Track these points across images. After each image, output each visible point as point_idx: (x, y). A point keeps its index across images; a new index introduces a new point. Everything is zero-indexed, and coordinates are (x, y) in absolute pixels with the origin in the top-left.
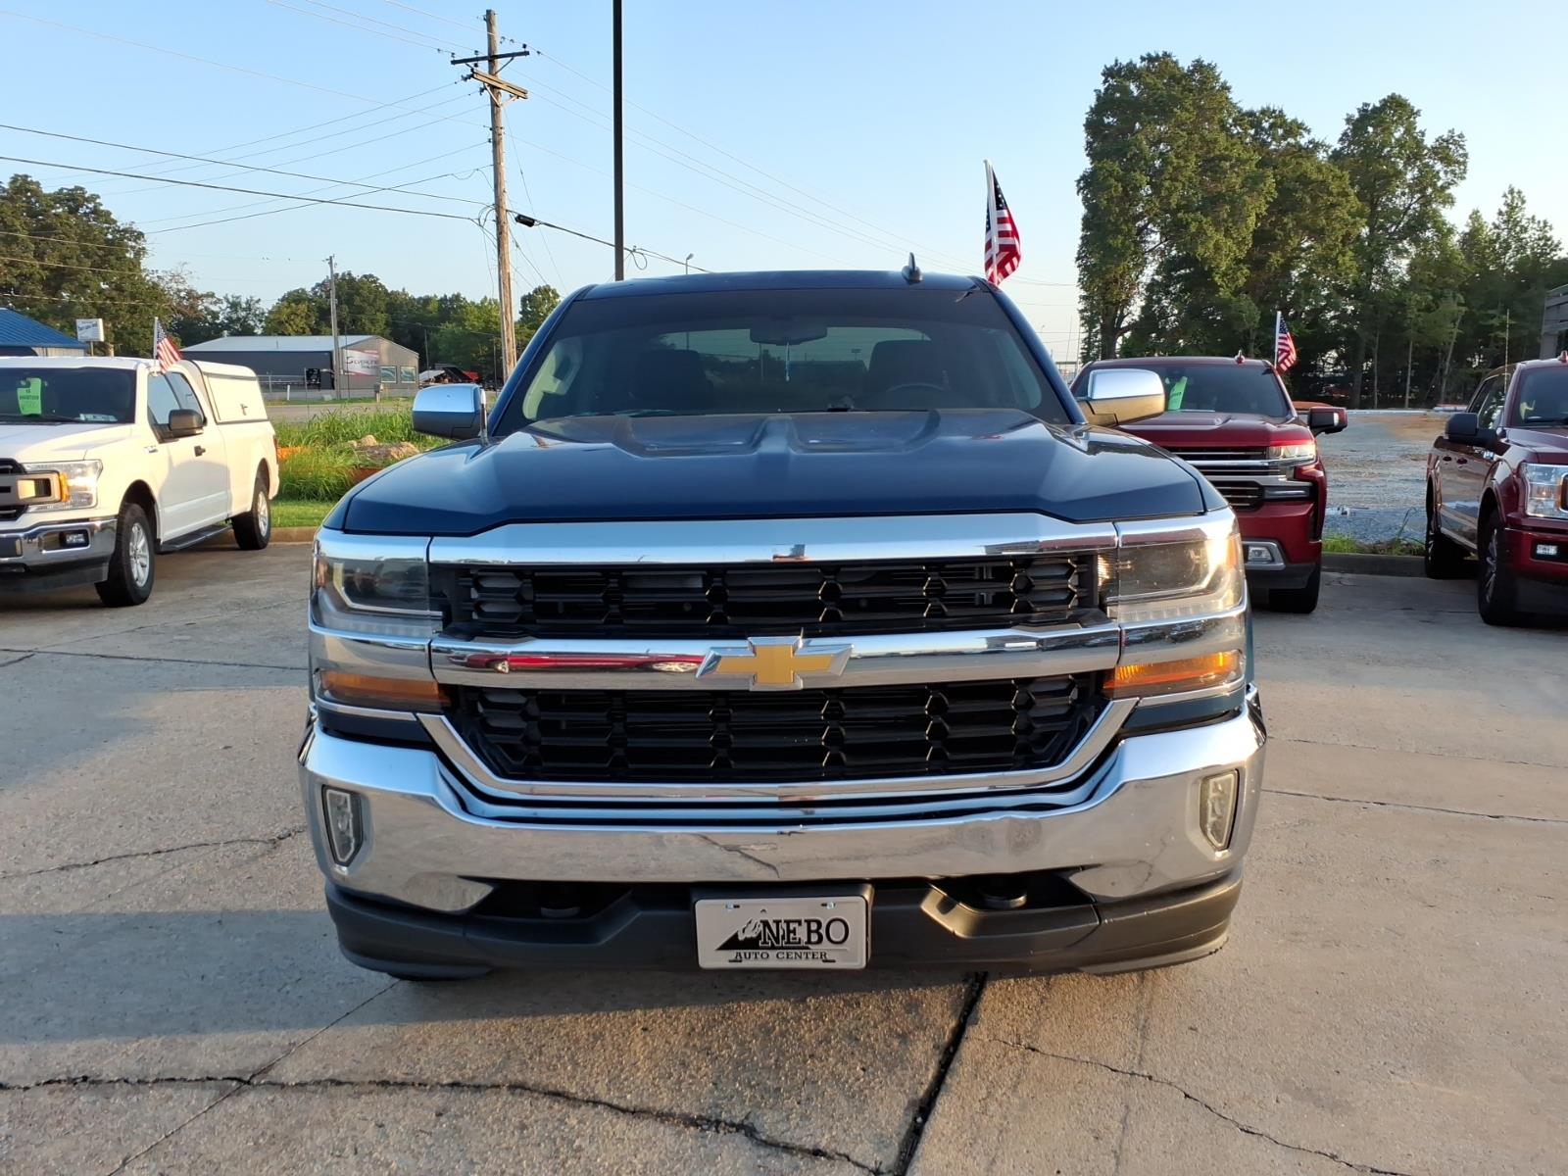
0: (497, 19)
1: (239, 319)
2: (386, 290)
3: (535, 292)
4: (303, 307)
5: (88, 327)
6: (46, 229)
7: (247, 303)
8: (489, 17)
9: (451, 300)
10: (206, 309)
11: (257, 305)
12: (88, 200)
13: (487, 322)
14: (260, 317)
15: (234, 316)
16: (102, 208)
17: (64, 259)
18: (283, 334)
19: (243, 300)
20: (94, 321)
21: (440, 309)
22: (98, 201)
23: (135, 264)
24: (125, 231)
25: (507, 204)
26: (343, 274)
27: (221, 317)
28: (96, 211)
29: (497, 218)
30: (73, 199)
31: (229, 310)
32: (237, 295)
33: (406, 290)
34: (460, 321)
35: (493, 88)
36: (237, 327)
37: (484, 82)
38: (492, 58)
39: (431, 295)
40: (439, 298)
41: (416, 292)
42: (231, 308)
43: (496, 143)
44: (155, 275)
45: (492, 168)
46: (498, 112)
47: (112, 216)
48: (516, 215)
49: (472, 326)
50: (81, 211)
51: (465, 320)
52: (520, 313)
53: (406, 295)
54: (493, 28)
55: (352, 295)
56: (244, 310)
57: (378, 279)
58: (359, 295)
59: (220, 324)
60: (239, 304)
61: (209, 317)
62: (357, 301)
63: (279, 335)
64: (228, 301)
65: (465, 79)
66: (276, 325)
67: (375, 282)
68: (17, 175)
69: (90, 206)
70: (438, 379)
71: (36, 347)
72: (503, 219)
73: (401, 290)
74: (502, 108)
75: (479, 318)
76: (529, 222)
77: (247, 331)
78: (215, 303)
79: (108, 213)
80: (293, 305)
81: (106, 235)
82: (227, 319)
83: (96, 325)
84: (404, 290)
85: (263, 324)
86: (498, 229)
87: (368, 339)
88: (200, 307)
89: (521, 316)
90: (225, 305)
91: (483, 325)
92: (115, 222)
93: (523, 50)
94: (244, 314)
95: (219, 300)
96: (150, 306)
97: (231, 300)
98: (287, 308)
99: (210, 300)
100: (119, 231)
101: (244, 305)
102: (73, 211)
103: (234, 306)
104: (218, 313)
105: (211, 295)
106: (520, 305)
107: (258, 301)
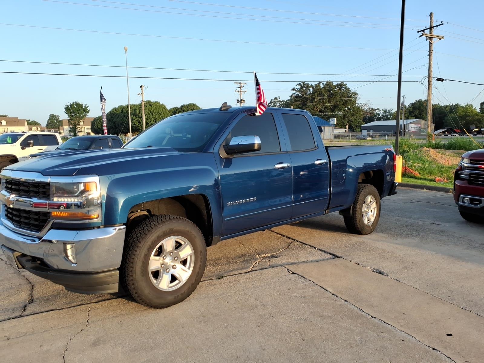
0: (434, 15)
1: (386, 116)
5: (332, 121)
6: (332, 95)
7: (389, 110)
8: (431, 15)
9: (455, 106)
10: (377, 113)
11: (392, 111)
12: (344, 86)
13: (466, 112)
14: (391, 114)
15: (384, 115)
16: (347, 87)
19: (388, 110)
20: (334, 119)
21: (450, 109)
22: (346, 85)
23: (355, 102)
24: (353, 93)
25: (432, 75)
26: (419, 100)
27: (381, 115)
28: (346, 88)
29: (428, 80)
30: (340, 85)
31: (383, 113)
32: (386, 108)
33: (440, 104)
35: (430, 38)
36: (385, 118)
37: (426, 37)
38: (431, 28)
41: (442, 104)
43: (430, 55)
44: (360, 105)
45: (428, 64)
46: (431, 45)
47: (350, 89)
48: (437, 78)
49: (460, 114)
50: (342, 88)
51: (457, 112)
52: (480, 109)
53: (439, 105)
54: (432, 18)
55: (420, 106)
56: (388, 113)
58: (422, 106)
59: (380, 117)
60: (386, 111)
61: (377, 115)
62: (422, 108)
64: (383, 111)
65: (420, 37)
66: (395, 117)
68: (328, 81)
69: (344, 87)
70: (444, 132)
71: (322, 126)
72: (430, 80)
73: (438, 104)
74: (433, 44)
75: (463, 111)
76: (441, 80)
77: (388, 119)
78: (379, 111)
81: (348, 94)
82: (382, 116)
83: (334, 120)
84: (439, 103)
86: (428, 84)
87: (417, 120)
88: (375, 113)
90: (382, 111)
91: (464, 113)
92: (350, 90)
93: (441, 23)
94: (387, 114)
95: (380, 110)
96: (357, 113)
100: (351, 93)
101: (388, 111)
102: (340, 89)
103: (385, 112)
104: (380, 114)
105: (378, 109)
106: (480, 106)
107: (392, 110)
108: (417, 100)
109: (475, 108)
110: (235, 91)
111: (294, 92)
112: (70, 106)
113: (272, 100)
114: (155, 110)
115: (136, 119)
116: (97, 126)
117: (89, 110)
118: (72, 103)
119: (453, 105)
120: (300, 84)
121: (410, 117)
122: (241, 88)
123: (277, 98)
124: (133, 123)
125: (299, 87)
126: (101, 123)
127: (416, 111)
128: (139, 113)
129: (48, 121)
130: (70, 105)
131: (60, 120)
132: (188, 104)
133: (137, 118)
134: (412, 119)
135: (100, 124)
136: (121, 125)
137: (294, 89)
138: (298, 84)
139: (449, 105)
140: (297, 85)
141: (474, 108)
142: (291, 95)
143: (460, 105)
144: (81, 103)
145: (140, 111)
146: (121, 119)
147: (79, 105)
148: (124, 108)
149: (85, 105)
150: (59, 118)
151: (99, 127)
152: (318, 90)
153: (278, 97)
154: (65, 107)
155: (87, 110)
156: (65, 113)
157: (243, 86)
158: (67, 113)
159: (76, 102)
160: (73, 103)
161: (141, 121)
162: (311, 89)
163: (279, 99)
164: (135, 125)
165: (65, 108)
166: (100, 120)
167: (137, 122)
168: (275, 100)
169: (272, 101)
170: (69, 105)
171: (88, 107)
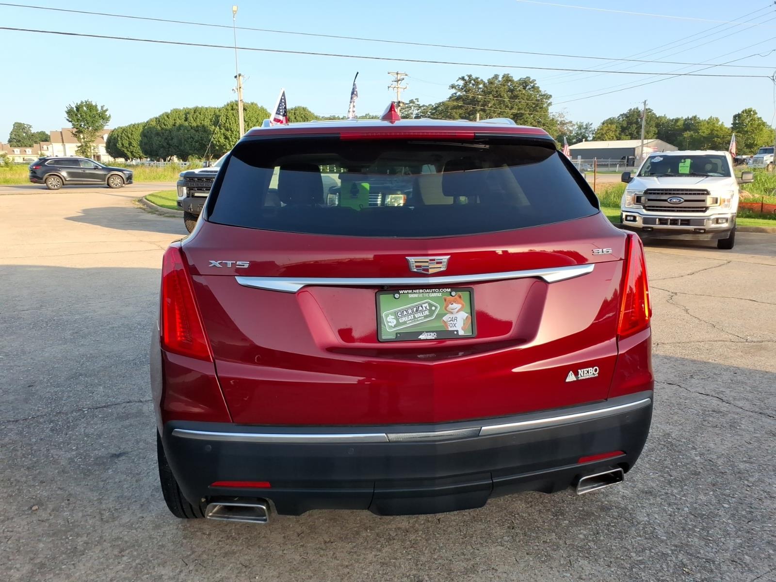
1: (581, 133)
2: (656, 116)
3: (743, 112)
4: (614, 126)
6: (516, 97)
7: (586, 125)
9: (691, 119)
10: (568, 129)
11: (591, 126)
12: (531, 83)
13: (712, 130)
14: (592, 132)
15: (579, 132)
16: (536, 85)
17: (519, 109)
18: (603, 140)
19: (584, 124)
21: (684, 124)
22: (535, 82)
23: (546, 110)
24: (544, 95)
26: (634, 109)
27: (574, 132)
28: (533, 87)
30: (525, 82)
31: (577, 129)
32: (582, 122)
34: (696, 131)
36: (580, 137)
39: (680, 117)
40: (684, 118)
41: (671, 116)
44: (552, 114)
47: (540, 89)
49: (704, 132)
50: (528, 88)
51: (699, 129)
52: (732, 124)
53: (666, 118)
56: (584, 129)
57: (652, 110)
59: (572, 136)
60: (582, 126)
61: (568, 133)
63: (601, 140)
66: (600, 136)
67: (650, 112)
68: (505, 74)
69: (532, 85)
75: (707, 128)
77: (585, 139)
78: (572, 126)
79: (538, 88)
80: (609, 125)
81: (536, 97)
82: (576, 133)
84: (665, 115)
85: (594, 135)
87: (654, 141)
88: (565, 128)
89: (732, 126)
90: (576, 127)
91: (710, 132)
92: (540, 91)
94: (584, 131)
95: (574, 124)
97: (579, 124)
98: (606, 127)
99: (570, 125)
100: (542, 95)
102: (525, 88)
103: (580, 127)
104: (572, 131)
105: (571, 122)
106: (732, 120)
107: (591, 124)
108: (631, 109)
109: (723, 122)
110: (389, 87)
111: (454, 91)
112: (75, 109)
114: (252, 117)
115: (220, 132)
116: (123, 144)
117: (110, 116)
118: (79, 103)
119: (688, 117)
120: (463, 79)
121: (623, 136)
122: (399, 82)
123: (414, 101)
124: (216, 139)
125: (461, 83)
126: (129, 138)
127: (632, 127)
128: (226, 121)
129: (11, 134)
130: (76, 107)
131: (32, 132)
132: (294, 107)
133: (222, 131)
134: (626, 140)
135: (126, 140)
136: (186, 143)
137: (453, 87)
138: (460, 78)
139: (681, 117)
140: (458, 80)
141: (720, 123)
142: (450, 95)
143: (699, 118)
144: (94, 104)
145: (227, 119)
146: (186, 131)
147: (91, 107)
148: (188, 113)
149: (102, 107)
150: (31, 129)
151: (125, 145)
152: (494, 89)
153: (416, 99)
154: (66, 110)
155: (107, 115)
156: (67, 120)
157: (403, 79)
158: (70, 120)
159: (86, 102)
160: (82, 102)
161: (229, 137)
162: (482, 87)
163: (418, 103)
164: (219, 141)
165: (66, 112)
166: (126, 133)
167: (223, 137)
168: (411, 104)
170: (73, 106)
171: (107, 110)
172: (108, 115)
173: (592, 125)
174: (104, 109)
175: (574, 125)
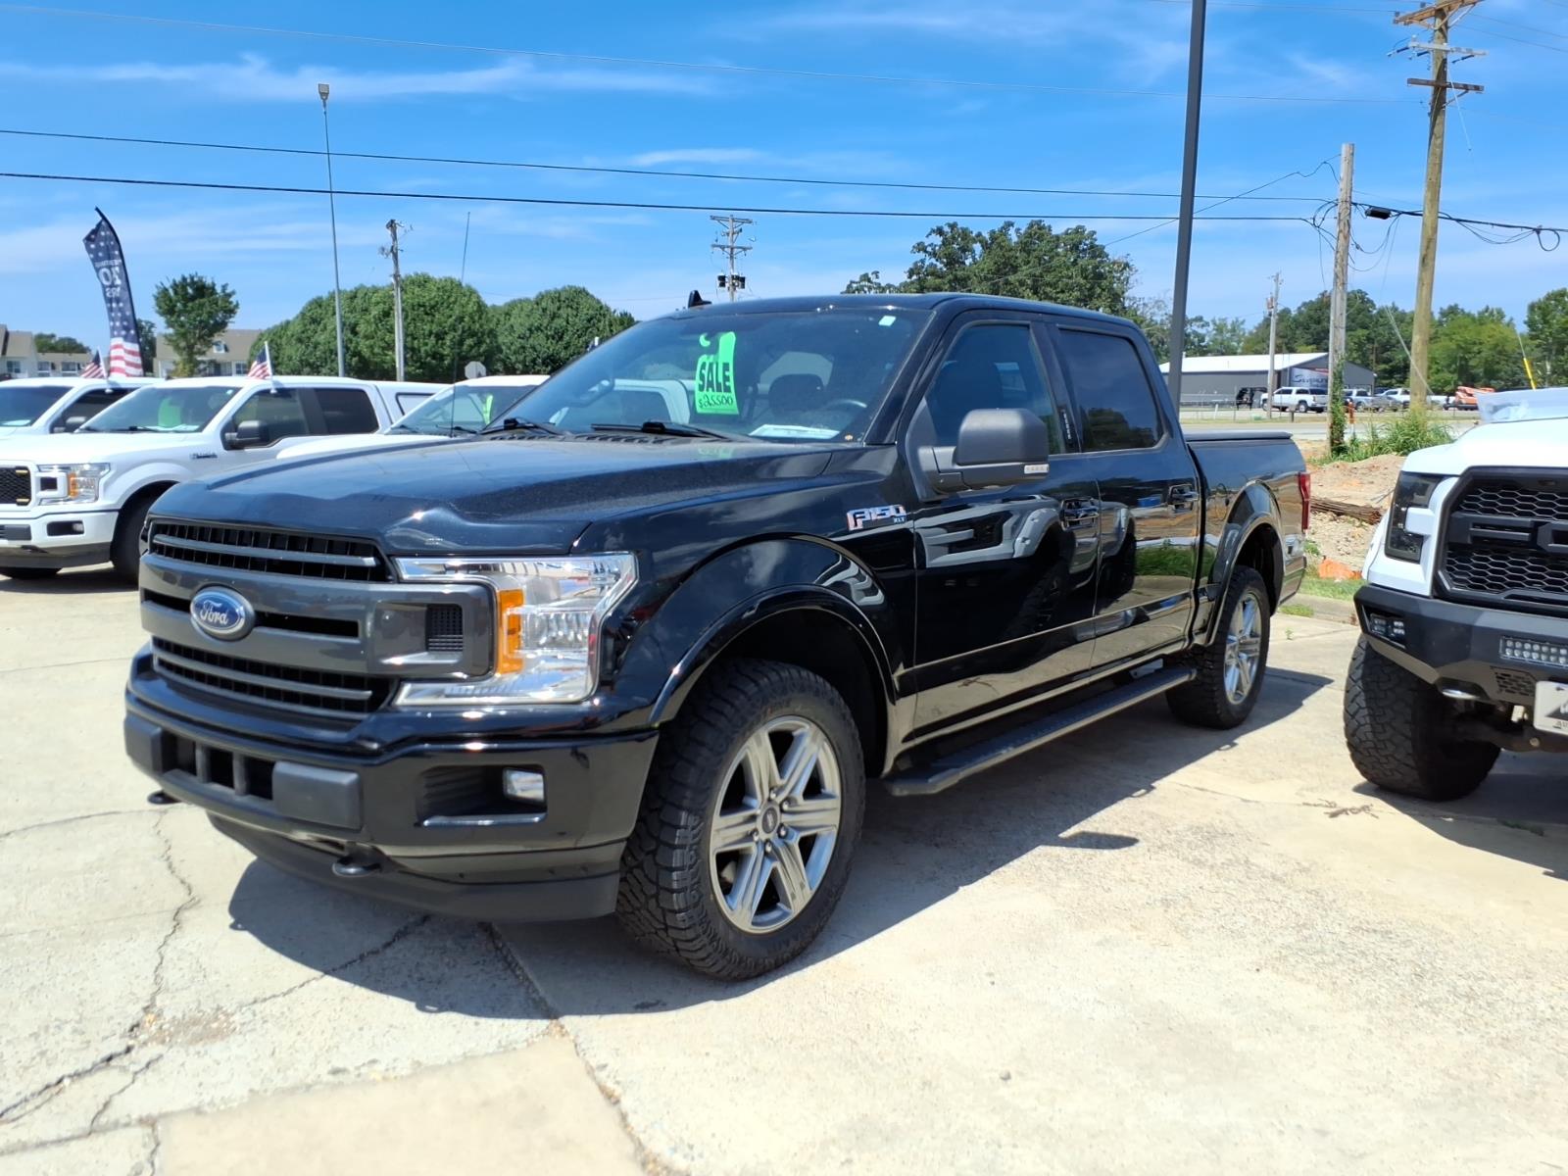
1: (1222, 340)
7: (1232, 325)
10: (1194, 332)
11: (1242, 327)
12: (1087, 239)
14: (1240, 337)
19: (1229, 323)
22: (1093, 237)
23: (1121, 293)
24: (1114, 263)
27: (1207, 339)
28: (1092, 247)
30: (1075, 238)
31: (1214, 332)
32: (1224, 317)
36: (1221, 348)
42: (1217, 330)
47: (1106, 251)
48: (1366, 208)
50: (1081, 247)
52: (1527, 324)
56: (1230, 331)
59: (1205, 345)
60: (1224, 326)
61: (1196, 341)
64: (1215, 324)
69: (1087, 242)
76: (1384, 214)
78: (1203, 326)
79: (1103, 248)
81: (1099, 268)
82: (1212, 340)
84: (1393, 304)
85: (1247, 343)
89: (1527, 328)
90: (1212, 326)
92: (1107, 255)
94: (1228, 335)
97: (1218, 322)
99: (1198, 324)
101: (1229, 327)
103: (1220, 329)
104: (1205, 335)
105: (1200, 319)
106: (1526, 314)
107: (1243, 323)
109: (1512, 319)
111: (922, 255)
112: (171, 292)
113: (852, 282)
117: (237, 306)
118: (178, 279)
120: (939, 231)
125: (938, 240)
130: (172, 287)
137: (921, 247)
138: (933, 231)
140: (930, 235)
141: (1506, 320)
142: (910, 266)
144: (208, 282)
147: (202, 288)
149: (224, 287)
153: (874, 273)
155: (231, 303)
159: (192, 278)
160: (184, 279)
162: (977, 247)
165: (155, 296)
168: (863, 283)
169: (854, 285)
170: (168, 285)
171: (233, 293)
172: (235, 303)
173: (1246, 323)
174: (228, 291)
175: (1207, 324)
